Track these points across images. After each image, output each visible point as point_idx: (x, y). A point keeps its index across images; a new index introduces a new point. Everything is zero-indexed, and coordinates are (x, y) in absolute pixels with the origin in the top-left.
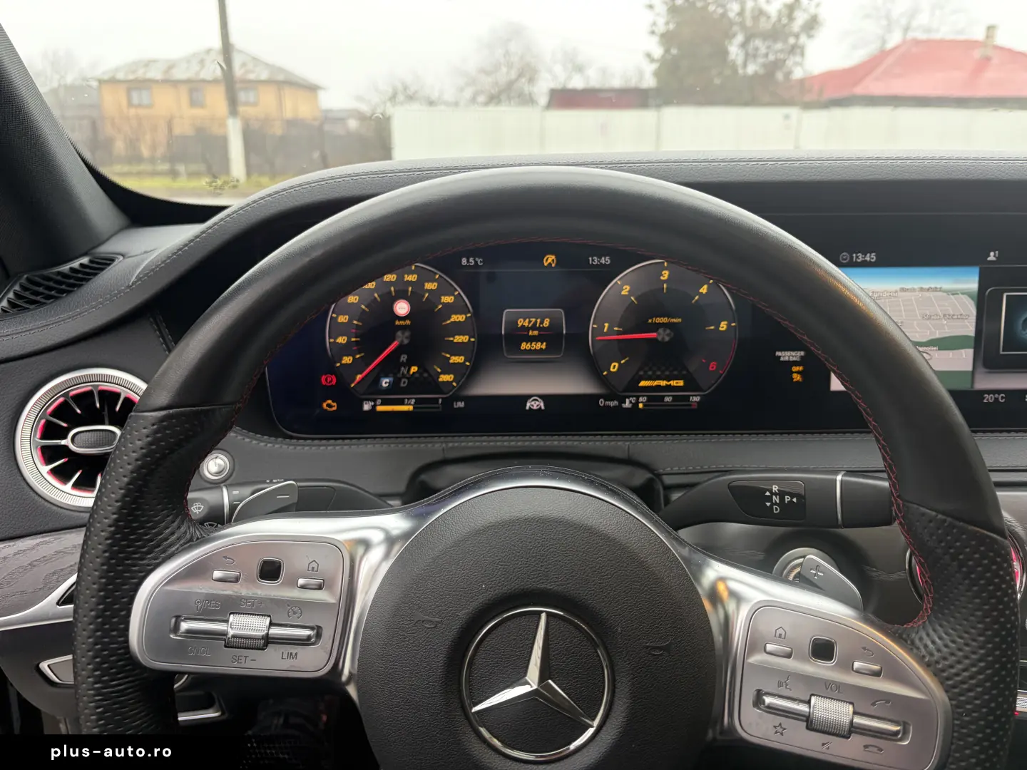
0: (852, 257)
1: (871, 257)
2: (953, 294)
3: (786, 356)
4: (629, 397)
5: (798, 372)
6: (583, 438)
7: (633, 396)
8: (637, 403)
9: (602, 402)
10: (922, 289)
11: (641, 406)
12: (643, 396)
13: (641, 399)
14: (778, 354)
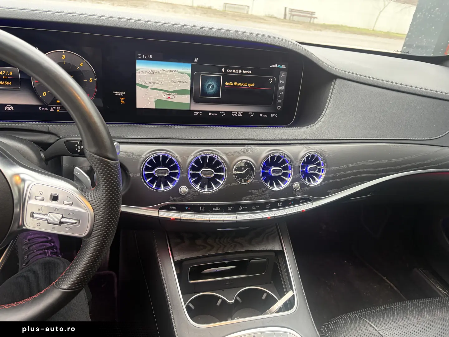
0: (142, 56)
1: (150, 57)
2: (182, 73)
3: (118, 93)
4: (52, 107)
5: (123, 100)
6: (30, 123)
7: (54, 107)
8: (56, 109)
9: (40, 108)
10: (170, 71)
11: (58, 111)
12: (59, 107)
13: (58, 108)
14: (114, 92)
